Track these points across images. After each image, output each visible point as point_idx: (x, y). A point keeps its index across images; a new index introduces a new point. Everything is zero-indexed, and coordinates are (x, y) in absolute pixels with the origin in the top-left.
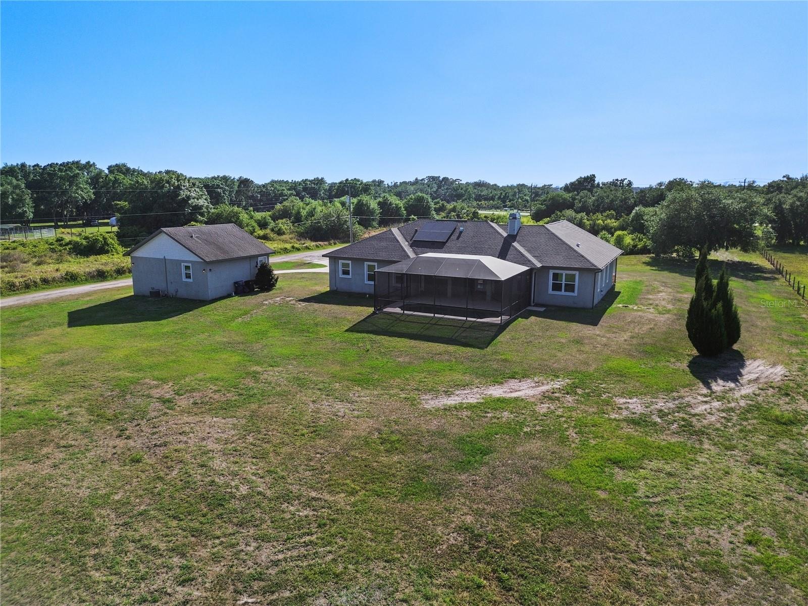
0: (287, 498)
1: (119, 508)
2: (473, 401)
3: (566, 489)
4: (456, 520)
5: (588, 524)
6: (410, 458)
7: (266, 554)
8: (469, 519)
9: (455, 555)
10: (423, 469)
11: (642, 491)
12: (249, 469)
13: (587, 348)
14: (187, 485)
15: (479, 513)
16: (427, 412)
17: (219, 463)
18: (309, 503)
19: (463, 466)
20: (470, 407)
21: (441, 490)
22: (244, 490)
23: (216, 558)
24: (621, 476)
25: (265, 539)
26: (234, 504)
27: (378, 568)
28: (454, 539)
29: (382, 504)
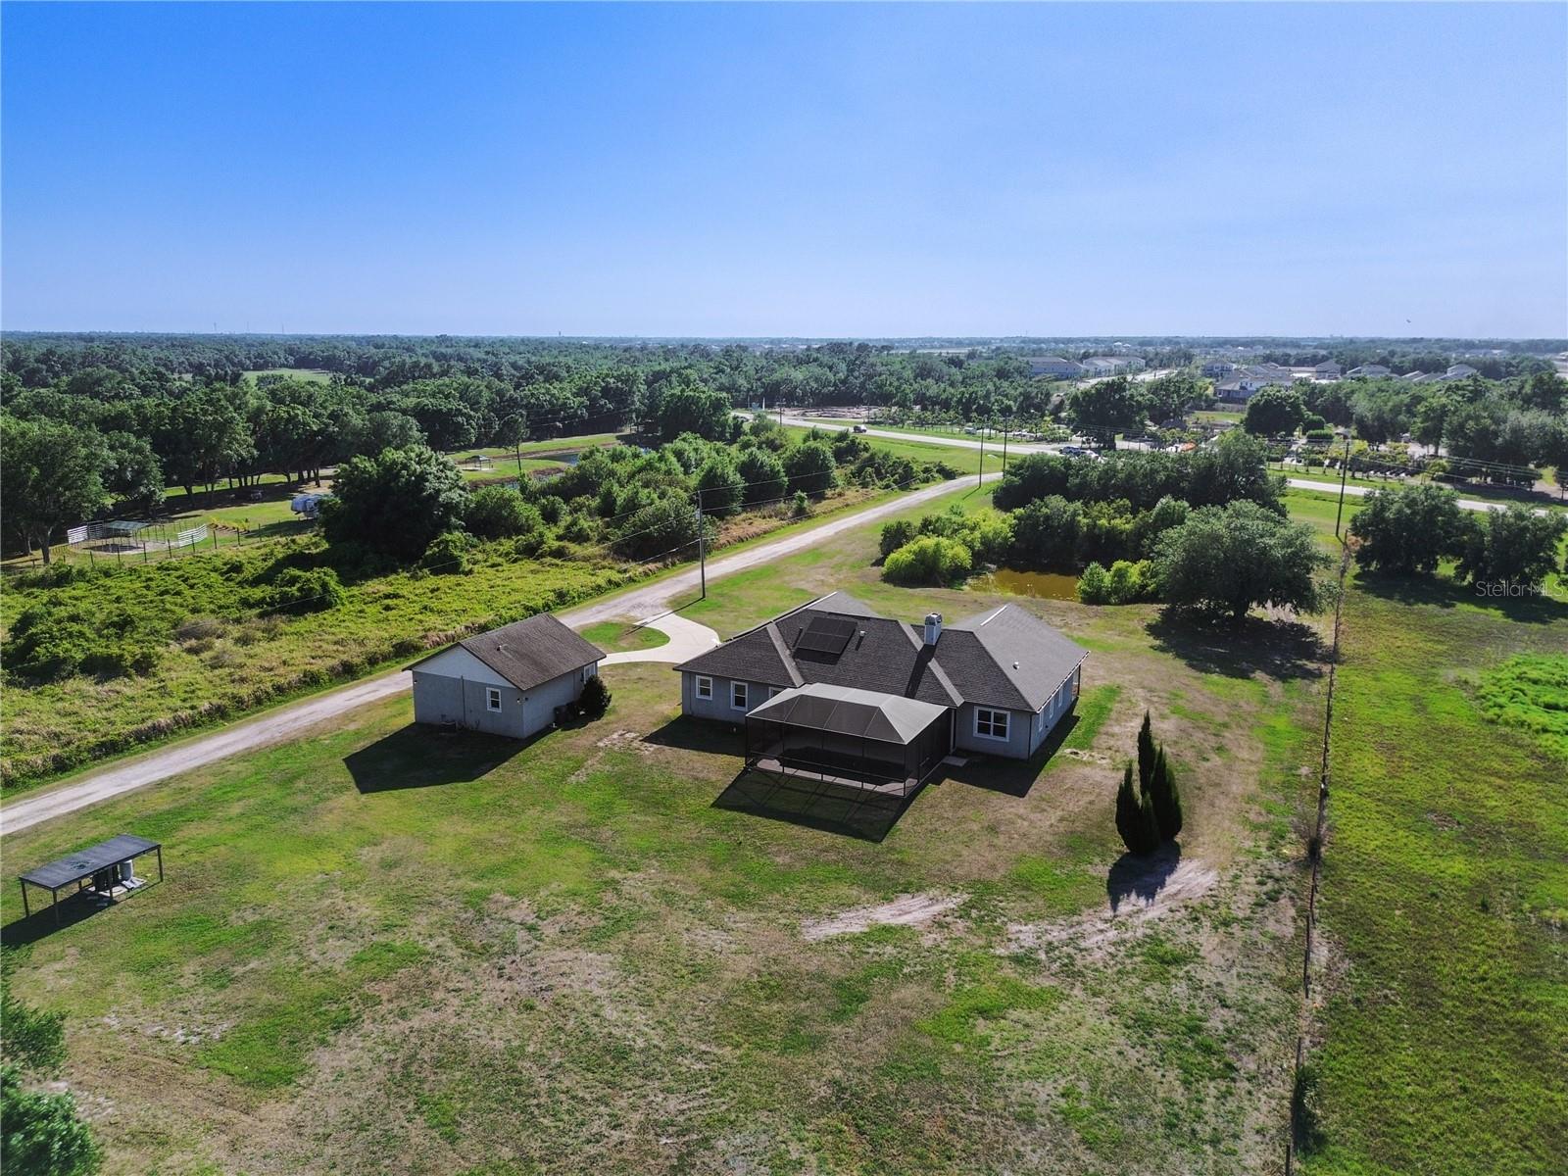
0: (679, 1050)
1: (537, 1058)
2: (857, 928)
3: (928, 1042)
4: (827, 1074)
5: (937, 1077)
6: (790, 1007)
7: (673, 1104)
8: (838, 1073)
9: (825, 1106)
10: (800, 1020)
11: (996, 1042)
12: (640, 1019)
13: (1000, 841)
14: (588, 1036)
15: (846, 1067)
16: (808, 947)
17: (610, 1012)
18: (700, 1056)
19: (839, 1016)
20: (855, 939)
21: (816, 1043)
22: (640, 1043)
23: (634, 1108)
24: (982, 1027)
25: (669, 1090)
26: (635, 1057)
27: (763, 1116)
28: (824, 1091)
29: (764, 1057)
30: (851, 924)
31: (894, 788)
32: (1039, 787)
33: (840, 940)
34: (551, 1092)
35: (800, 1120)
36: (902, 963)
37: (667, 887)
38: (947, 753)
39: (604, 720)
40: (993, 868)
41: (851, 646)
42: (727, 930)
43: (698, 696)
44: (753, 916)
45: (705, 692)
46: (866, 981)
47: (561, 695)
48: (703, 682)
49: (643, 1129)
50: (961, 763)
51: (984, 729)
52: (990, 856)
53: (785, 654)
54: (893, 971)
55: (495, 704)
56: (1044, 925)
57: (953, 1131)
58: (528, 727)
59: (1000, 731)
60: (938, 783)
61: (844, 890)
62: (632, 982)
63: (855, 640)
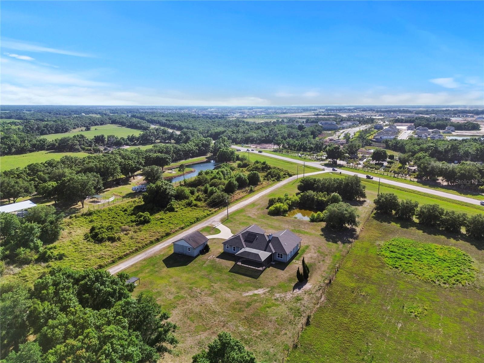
0: (223, 312)
1: (203, 312)
2: (251, 294)
3: (259, 311)
4: (244, 315)
5: (259, 316)
6: (240, 306)
7: (223, 319)
9: (243, 319)
10: (241, 308)
11: (269, 311)
12: (218, 307)
13: (278, 279)
14: (210, 310)
15: (247, 314)
16: (243, 297)
17: (213, 306)
18: (226, 313)
19: (247, 307)
20: (251, 296)
21: (243, 311)
22: (218, 311)
23: (217, 319)
24: (267, 309)
25: (222, 317)
26: (217, 313)
27: (235, 320)
28: (244, 317)
29: (235, 313)
30: (250, 293)
31: (261, 269)
32: (287, 269)
33: (248, 296)
34: (206, 317)
35: (240, 321)
36: (257, 300)
37: (221, 287)
38: (271, 261)
39: (209, 253)
40: (275, 284)
41: (255, 240)
42: (231, 294)
43: (227, 248)
44: (235, 292)
45: (228, 248)
46: (251, 302)
47: (201, 248)
48: (227, 246)
49: (218, 322)
50: (274, 263)
51: (279, 257)
52: (275, 282)
53: (243, 241)
54: (256, 301)
55: (189, 250)
56: (281, 294)
57: (260, 323)
58: (195, 255)
59: (281, 257)
60: (269, 268)
61: (250, 288)
62: (216, 302)
63: (256, 238)
